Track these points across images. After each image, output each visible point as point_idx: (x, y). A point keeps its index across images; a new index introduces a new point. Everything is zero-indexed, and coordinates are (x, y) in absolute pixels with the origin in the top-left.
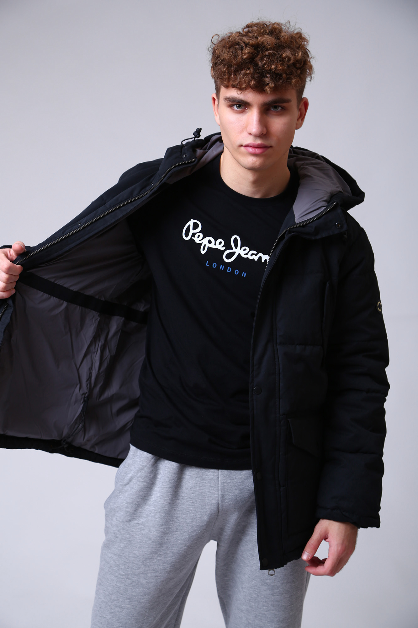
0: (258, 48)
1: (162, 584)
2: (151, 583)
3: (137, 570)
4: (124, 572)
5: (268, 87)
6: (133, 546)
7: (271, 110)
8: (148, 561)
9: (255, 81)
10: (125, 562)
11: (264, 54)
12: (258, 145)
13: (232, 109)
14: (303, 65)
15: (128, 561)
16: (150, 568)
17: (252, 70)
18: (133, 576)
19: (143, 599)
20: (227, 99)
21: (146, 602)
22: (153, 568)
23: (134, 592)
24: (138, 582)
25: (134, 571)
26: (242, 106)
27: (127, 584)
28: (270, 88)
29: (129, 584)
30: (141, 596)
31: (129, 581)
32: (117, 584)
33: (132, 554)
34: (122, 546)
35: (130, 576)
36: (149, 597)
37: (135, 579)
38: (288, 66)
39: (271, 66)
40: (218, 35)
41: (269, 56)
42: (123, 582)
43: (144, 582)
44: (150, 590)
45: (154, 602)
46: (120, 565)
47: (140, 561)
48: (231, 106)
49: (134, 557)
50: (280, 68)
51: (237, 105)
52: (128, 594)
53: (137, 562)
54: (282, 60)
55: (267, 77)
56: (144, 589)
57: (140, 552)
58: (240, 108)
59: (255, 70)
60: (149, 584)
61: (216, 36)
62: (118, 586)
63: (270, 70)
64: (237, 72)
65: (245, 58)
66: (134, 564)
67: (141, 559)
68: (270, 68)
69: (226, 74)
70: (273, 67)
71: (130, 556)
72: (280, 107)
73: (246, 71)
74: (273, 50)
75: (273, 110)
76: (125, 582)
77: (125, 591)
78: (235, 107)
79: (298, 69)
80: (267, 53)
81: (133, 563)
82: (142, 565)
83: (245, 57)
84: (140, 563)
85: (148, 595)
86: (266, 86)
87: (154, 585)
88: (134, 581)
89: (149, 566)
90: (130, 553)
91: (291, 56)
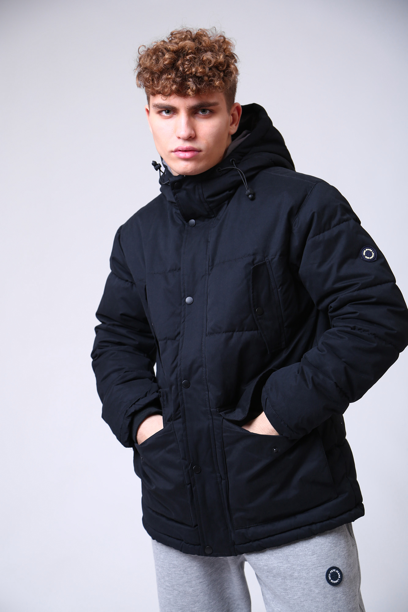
0: (179, 53)
1: (208, 588)
2: (198, 590)
3: (181, 579)
4: (169, 584)
5: (190, 90)
6: (171, 557)
7: (199, 114)
8: (189, 570)
9: (177, 85)
10: (168, 573)
11: (185, 59)
12: (187, 148)
13: (160, 115)
14: (226, 68)
15: (170, 572)
16: (193, 576)
17: (173, 75)
18: (178, 586)
19: (194, 607)
20: (156, 106)
21: (198, 610)
22: (195, 576)
23: (184, 601)
24: (185, 592)
25: (178, 581)
26: (171, 111)
27: (175, 596)
28: (192, 91)
29: (177, 595)
30: (192, 604)
31: (177, 592)
32: (167, 596)
33: (172, 565)
34: (162, 558)
35: (175, 587)
36: (200, 604)
37: (181, 589)
38: (210, 69)
39: (192, 70)
40: (144, 46)
41: (190, 60)
42: (171, 593)
43: (190, 590)
44: (199, 597)
45: (207, 609)
46: (165, 577)
47: (181, 570)
48: (160, 112)
49: (174, 568)
50: (201, 70)
51: (165, 111)
52: (179, 604)
53: (178, 572)
54: (203, 63)
55: (190, 81)
56: (193, 598)
57: (179, 561)
58: (169, 113)
59: (176, 74)
60: (195, 592)
61: (143, 47)
62: (168, 598)
63: (191, 73)
64: (159, 78)
65: (167, 64)
66: (176, 575)
67: (182, 568)
68: (190, 71)
69: (150, 82)
70: (194, 70)
71: (171, 567)
72: (208, 110)
73: (167, 75)
74: (194, 54)
75: (201, 113)
76: (173, 593)
77: (176, 602)
78: (164, 113)
79: (221, 71)
80: (188, 57)
81: (175, 573)
82: (184, 574)
83: (166, 62)
84: (182, 573)
85: (199, 603)
86: (188, 90)
87: (201, 591)
88: (181, 591)
89: (190, 574)
90: (170, 564)
91: (212, 59)
